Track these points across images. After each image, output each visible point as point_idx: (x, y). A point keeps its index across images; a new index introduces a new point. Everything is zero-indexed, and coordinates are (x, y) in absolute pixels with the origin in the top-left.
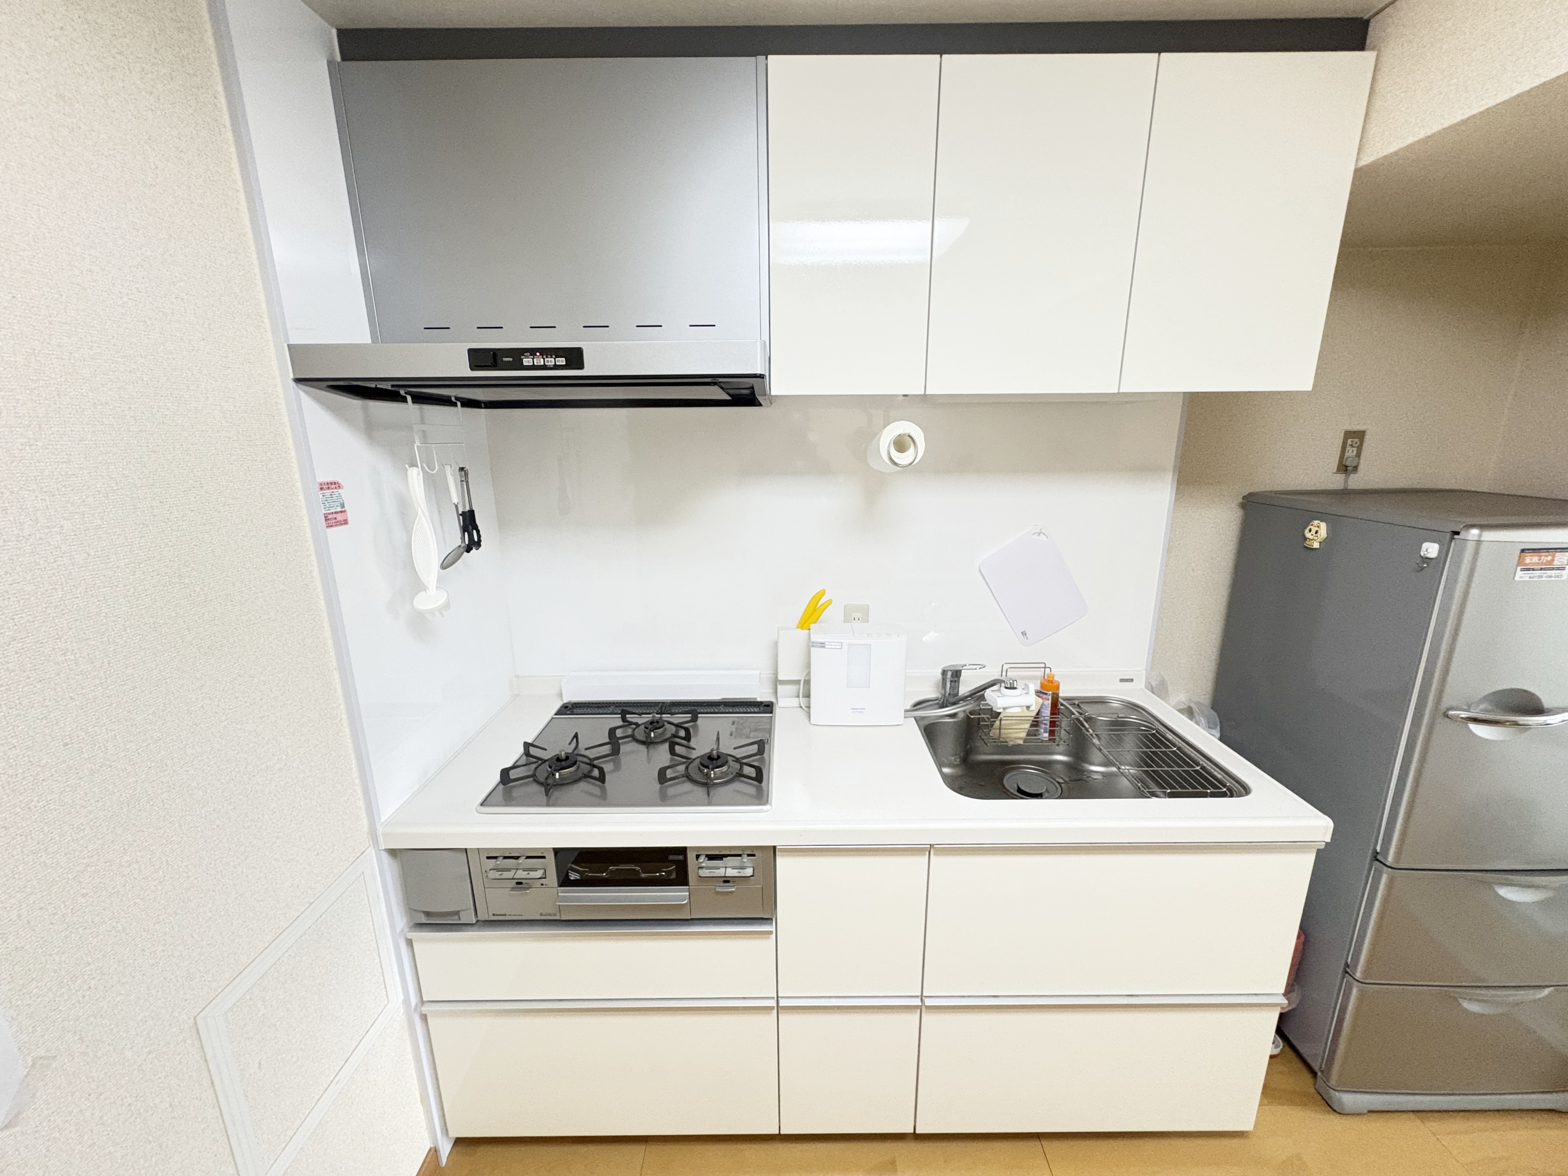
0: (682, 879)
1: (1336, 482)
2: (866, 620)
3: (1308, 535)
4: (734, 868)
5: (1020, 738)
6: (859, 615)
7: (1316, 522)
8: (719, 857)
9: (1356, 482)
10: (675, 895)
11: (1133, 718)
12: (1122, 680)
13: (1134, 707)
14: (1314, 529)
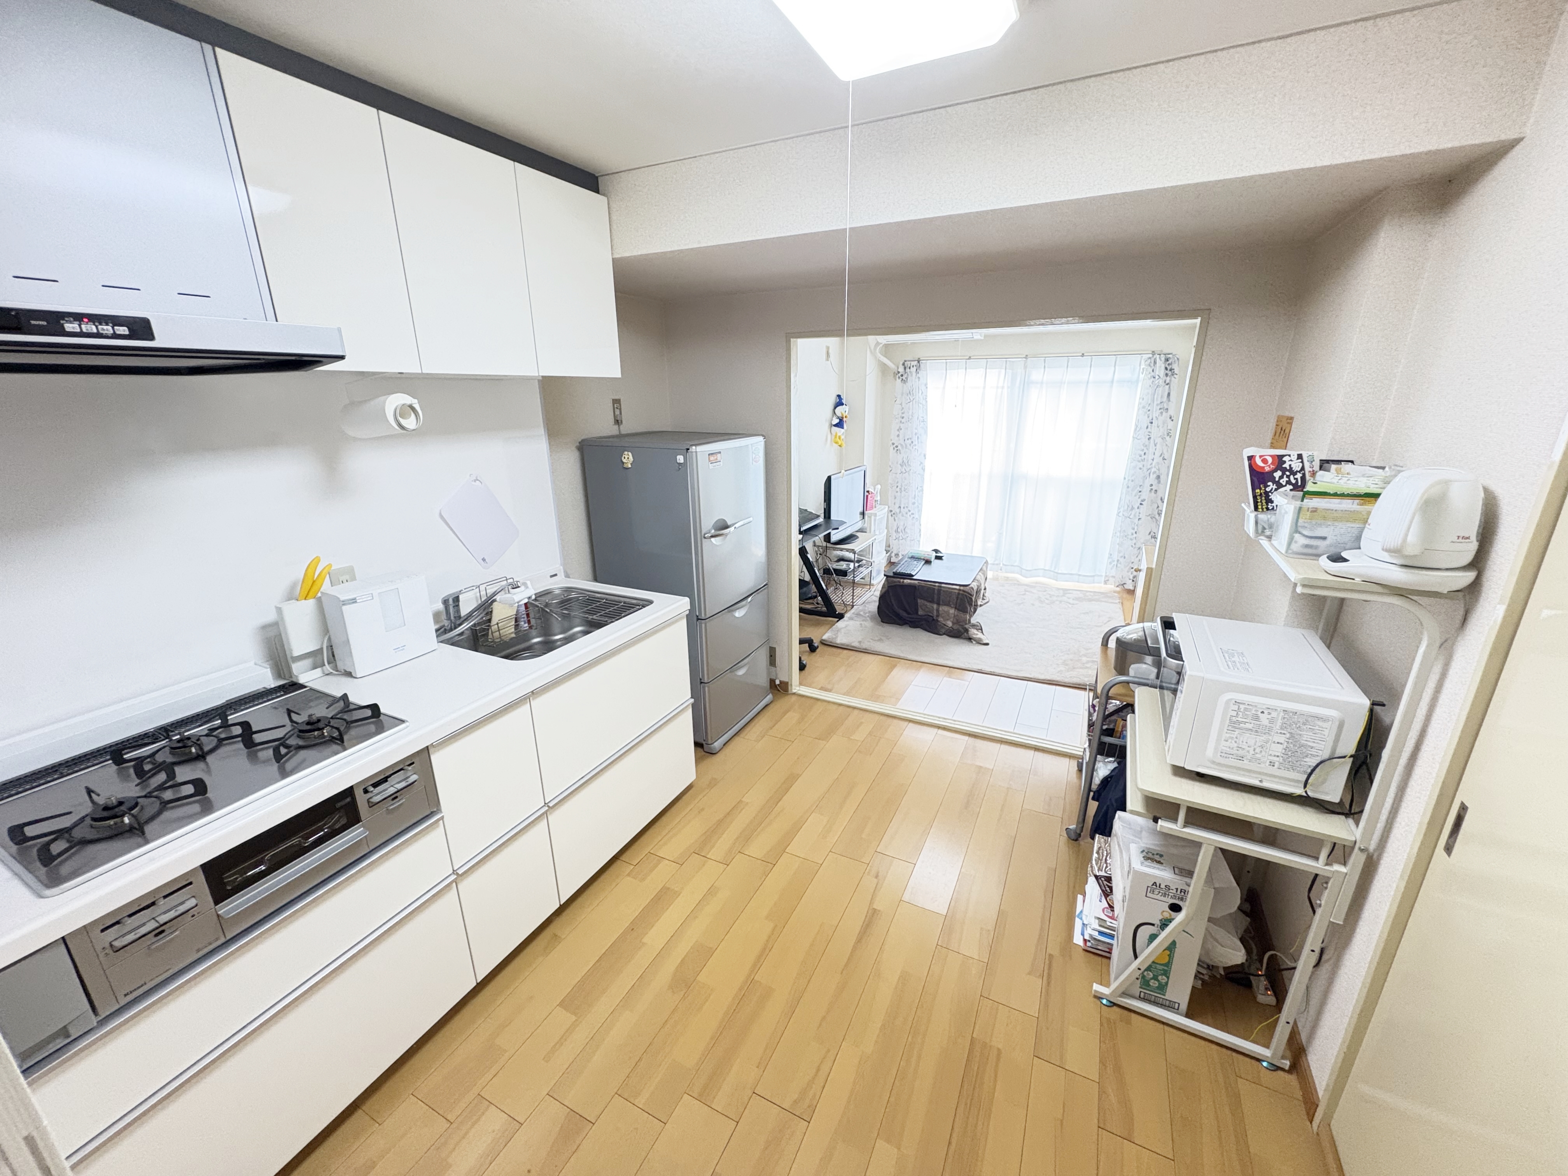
0: (354, 818)
1: (613, 430)
2: (354, 578)
3: (624, 461)
4: (398, 783)
5: (512, 633)
6: (348, 577)
7: (626, 453)
8: (385, 780)
9: (626, 428)
10: (355, 834)
11: (573, 595)
12: (552, 576)
13: (569, 590)
14: (626, 457)
